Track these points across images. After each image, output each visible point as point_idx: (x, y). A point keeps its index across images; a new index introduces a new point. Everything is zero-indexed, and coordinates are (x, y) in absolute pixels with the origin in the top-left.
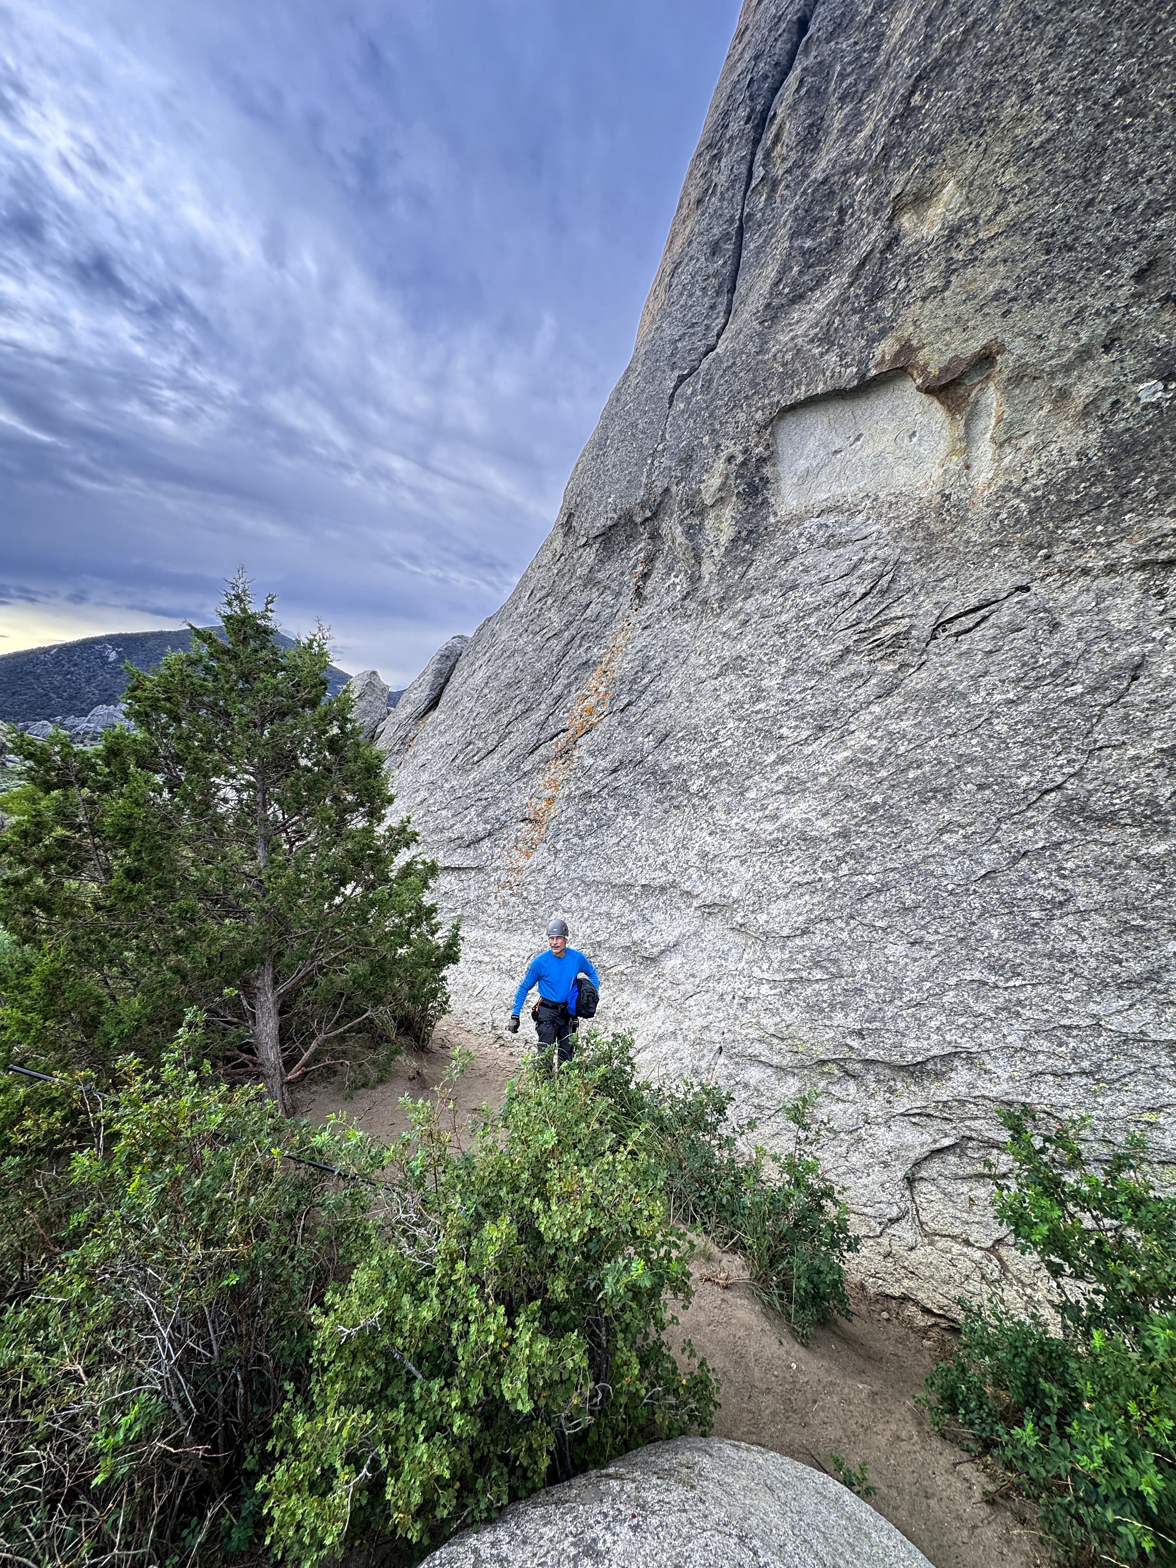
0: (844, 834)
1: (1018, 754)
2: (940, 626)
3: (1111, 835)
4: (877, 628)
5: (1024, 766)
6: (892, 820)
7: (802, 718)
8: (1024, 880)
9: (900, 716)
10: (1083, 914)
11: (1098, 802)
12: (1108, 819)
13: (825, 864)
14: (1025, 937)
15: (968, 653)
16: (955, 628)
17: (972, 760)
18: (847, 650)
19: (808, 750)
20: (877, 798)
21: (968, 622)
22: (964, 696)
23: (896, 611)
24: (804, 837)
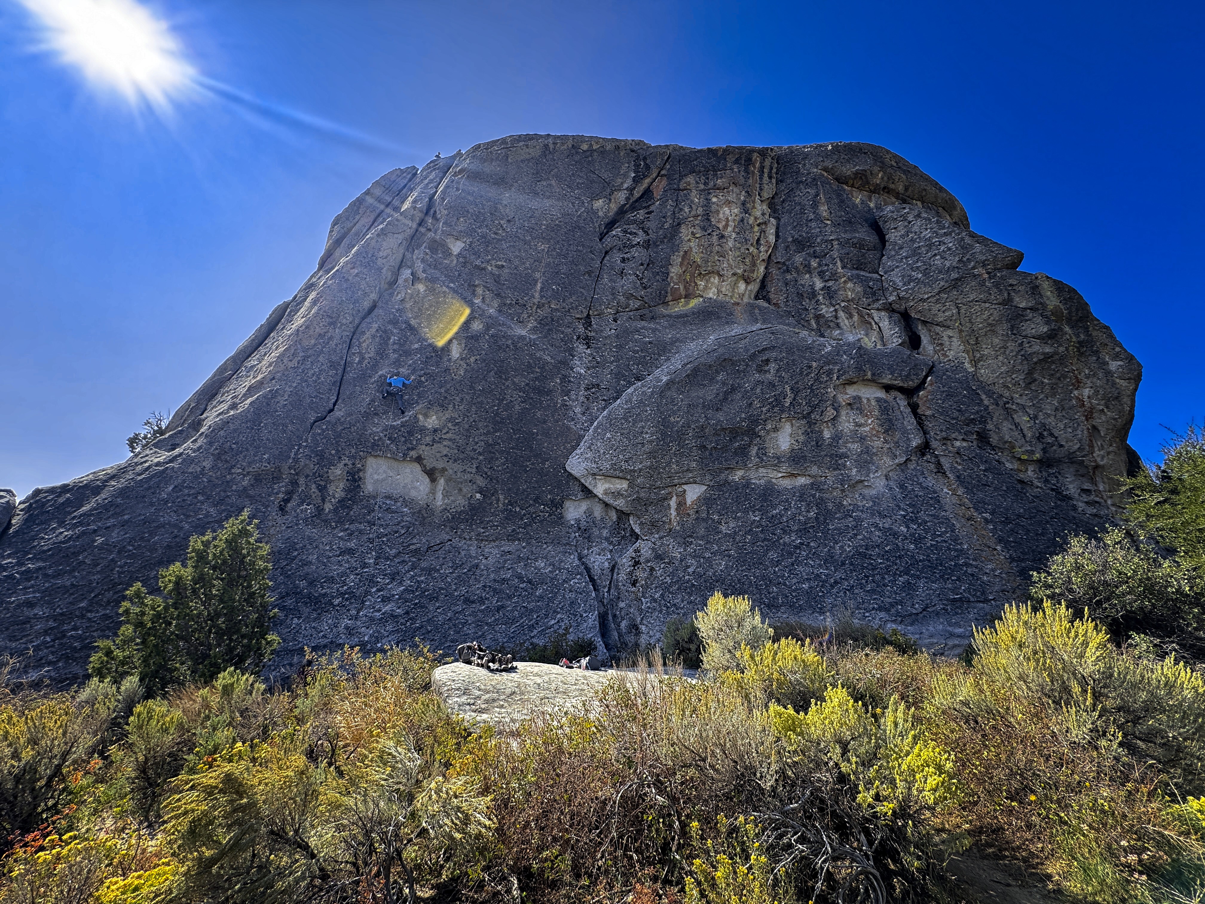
0: (407, 613)
1: (454, 587)
2: (429, 548)
3: (474, 606)
4: (409, 545)
5: (455, 590)
6: (422, 607)
7: (385, 575)
8: (458, 619)
9: (420, 576)
10: (470, 624)
11: (472, 598)
12: (473, 602)
13: (402, 624)
14: (459, 632)
15: (438, 557)
16: (433, 549)
17: (442, 589)
18: (400, 552)
19: (389, 587)
20: (417, 601)
21: (436, 548)
22: (438, 570)
23: (415, 541)
24: (392, 615)
